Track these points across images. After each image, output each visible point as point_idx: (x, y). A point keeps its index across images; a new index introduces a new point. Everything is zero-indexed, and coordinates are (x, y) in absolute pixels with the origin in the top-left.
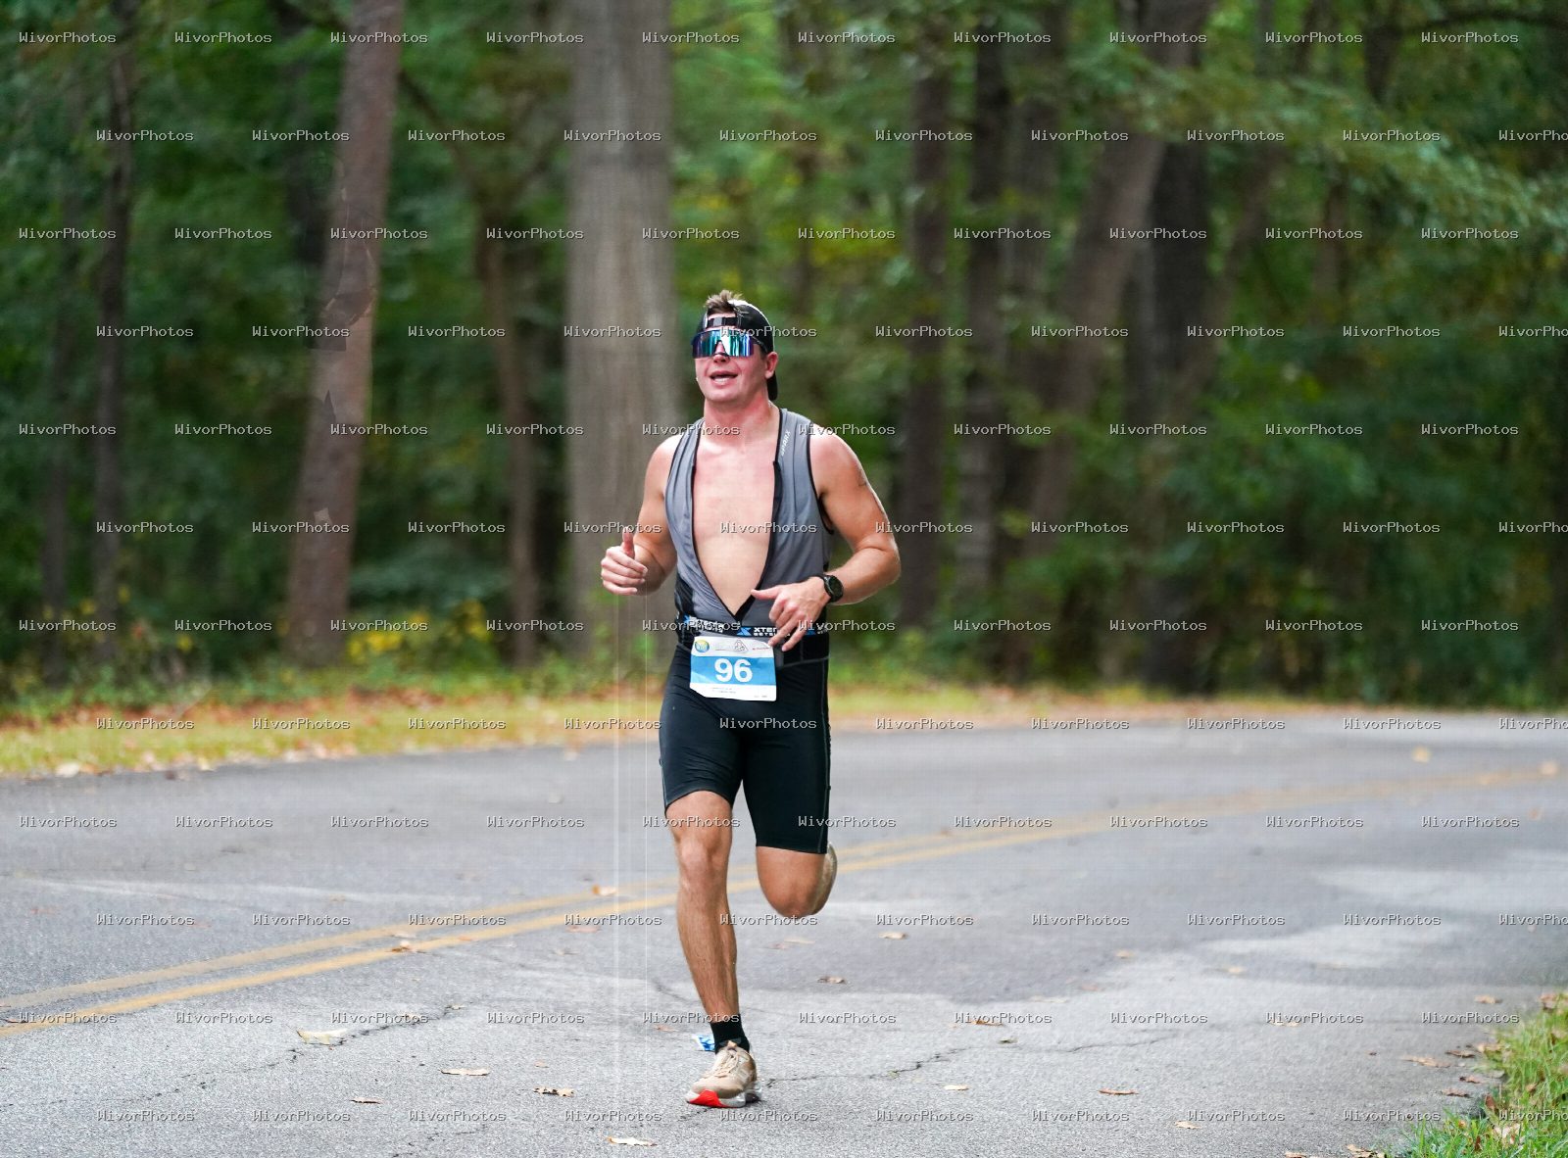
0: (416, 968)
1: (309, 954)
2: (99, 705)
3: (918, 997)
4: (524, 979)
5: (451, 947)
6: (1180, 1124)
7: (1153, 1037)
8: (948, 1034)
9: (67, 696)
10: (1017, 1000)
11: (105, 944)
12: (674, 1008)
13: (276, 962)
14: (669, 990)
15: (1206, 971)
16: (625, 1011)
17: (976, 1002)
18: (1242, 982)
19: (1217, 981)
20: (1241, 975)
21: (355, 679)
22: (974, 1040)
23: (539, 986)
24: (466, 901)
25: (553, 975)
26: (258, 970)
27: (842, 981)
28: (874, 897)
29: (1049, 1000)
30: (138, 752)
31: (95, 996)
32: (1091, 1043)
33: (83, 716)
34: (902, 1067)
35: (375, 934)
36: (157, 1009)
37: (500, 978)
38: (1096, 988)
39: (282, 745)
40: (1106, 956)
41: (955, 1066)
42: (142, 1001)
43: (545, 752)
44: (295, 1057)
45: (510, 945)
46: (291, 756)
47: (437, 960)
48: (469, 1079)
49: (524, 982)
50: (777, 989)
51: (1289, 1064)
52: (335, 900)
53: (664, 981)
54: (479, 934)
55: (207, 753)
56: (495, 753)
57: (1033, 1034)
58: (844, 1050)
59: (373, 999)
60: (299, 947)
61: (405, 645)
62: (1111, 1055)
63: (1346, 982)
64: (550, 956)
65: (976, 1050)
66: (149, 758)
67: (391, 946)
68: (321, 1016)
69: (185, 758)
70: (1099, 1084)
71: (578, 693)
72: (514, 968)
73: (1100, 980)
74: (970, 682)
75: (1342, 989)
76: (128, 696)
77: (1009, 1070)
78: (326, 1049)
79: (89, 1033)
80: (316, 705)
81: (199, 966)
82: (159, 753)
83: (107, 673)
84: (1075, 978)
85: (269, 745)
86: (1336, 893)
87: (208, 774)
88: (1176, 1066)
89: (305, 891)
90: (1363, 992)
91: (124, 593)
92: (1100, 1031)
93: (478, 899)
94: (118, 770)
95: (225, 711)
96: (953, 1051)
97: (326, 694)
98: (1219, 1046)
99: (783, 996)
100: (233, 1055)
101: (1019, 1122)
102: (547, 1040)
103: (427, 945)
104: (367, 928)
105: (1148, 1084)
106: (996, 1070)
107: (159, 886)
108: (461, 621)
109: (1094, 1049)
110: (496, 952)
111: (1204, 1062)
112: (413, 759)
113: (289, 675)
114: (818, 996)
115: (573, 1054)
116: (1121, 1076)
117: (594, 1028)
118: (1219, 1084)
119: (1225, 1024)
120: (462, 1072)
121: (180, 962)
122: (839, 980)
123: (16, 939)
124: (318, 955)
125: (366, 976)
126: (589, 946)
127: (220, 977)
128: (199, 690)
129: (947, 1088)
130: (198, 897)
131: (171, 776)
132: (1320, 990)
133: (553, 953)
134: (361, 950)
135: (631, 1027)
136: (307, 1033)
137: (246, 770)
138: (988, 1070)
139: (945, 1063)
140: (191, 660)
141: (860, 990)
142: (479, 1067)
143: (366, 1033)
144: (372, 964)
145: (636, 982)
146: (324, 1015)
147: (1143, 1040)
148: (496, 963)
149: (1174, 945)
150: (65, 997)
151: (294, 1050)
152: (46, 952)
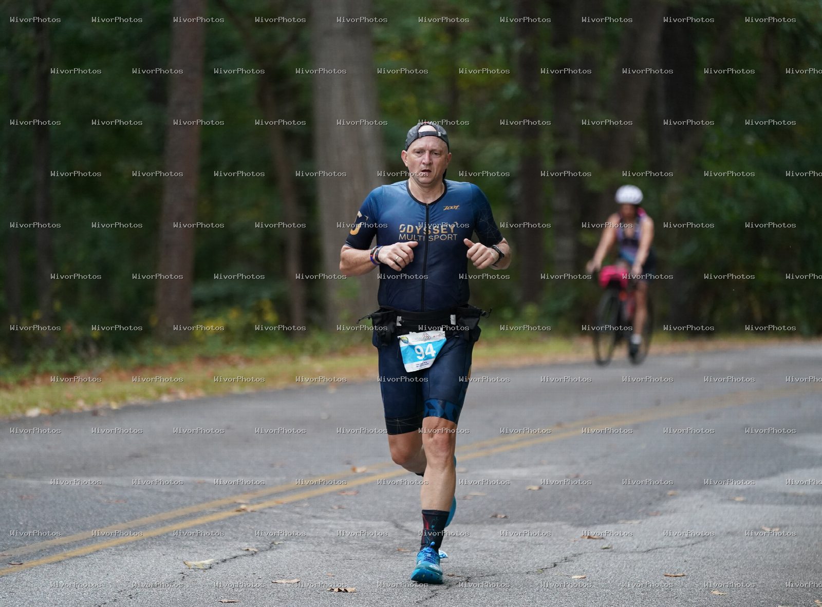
0: (251, 521)
1: (186, 516)
2: (47, 373)
3: (551, 524)
4: (315, 525)
5: (270, 508)
6: (714, 592)
7: (693, 541)
8: (571, 545)
9: (27, 369)
10: (610, 523)
11: (65, 516)
12: (406, 538)
13: (167, 521)
14: (402, 527)
15: (722, 500)
16: (378, 541)
17: (586, 526)
18: (744, 506)
19: (729, 506)
20: (743, 502)
21: (199, 351)
22: (586, 548)
23: (326, 528)
24: (277, 479)
25: (333, 522)
26: (157, 526)
27: (505, 517)
28: (520, 466)
29: (629, 522)
30: (74, 400)
31: (61, 547)
32: (657, 546)
33: (38, 380)
34: (546, 566)
35: (225, 502)
36: (99, 553)
37: (301, 525)
38: (657, 514)
39: (160, 392)
40: (661, 494)
41: (577, 564)
42: (90, 549)
43: (317, 388)
44: (184, 577)
45: (306, 505)
46: (165, 398)
47: (263, 515)
48: (288, 585)
49: (316, 526)
50: (467, 523)
51: (776, 553)
52: (199, 483)
53: (399, 522)
54: (286, 499)
55: (116, 399)
56: (287, 390)
57: (622, 543)
58: (510, 558)
59: (226, 540)
60: (180, 512)
61: (227, 329)
62: (670, 553)
63: (806, 503)
64: (330, 510)
65: (588, 554)
66: (81, 403)
67: (235, 509)
68: (197, 552)
69: (103, 403)
70: (663, 571)
71: (333, 352)
72: (309, 518)
73: (659, 508)
74: (566, 334)
75: (804, 508)
76: (64, 367)
77: (609, 565)
78: (202, 572)
79: (60, 568)
80: (177, 367)
81: (122, 526)
82: (87, 401)
83: (51, 354)
84: (644, 508)
85: (152, 392)
86: (795, 450)
87: (116, 412)
88: (709, 558)
89: (181, 479)
90: (816, 509)
91: (58, 305)
92: (662, 539)
93: (284, 478)
94: (63, 411)
95: (123, 373)
96: (575, 555)
97: (182, 360)
98: (732, 545)
99: (470, 528)
100: (147, 578)
101: (618, 596)
102: (333, 560)
103: (257, 507)
104: (219, 499)
105: (692, 570)
106: (602, 565)
108: (260, 313)
109: (659, 550)
110: (297, 510)
111: (725, 555)
112: (238, 397)
113: (160, 350)
114: (491, 526)
115: (350, 568)
116: (676, 566)
117: (360, 551)
118: (735, 567)
119: (736, 532)
120: (284, 581)
121: (110, 524)
122: (503, 516)
123: (11, 515)
124: (192, 516)
125: (222, 527)
126: (353, 503)
128: (107, 361)
129: (573, 577)
130: (117, 485)
131: (95, 413)
132: (791, 508)
133: (332, 508)
134: (216, 512)
135: (381, 550)
136: (190, 563)
137: (139, 408)
138: (597, 566)
139: (570, 563)
140: (101, 343)
141: (516, 522)
142: (293, 579)
143: (224, 561)
144: (225, 520)
145: (382, 523)
146: (199, 551)
147: (688, 543)
148: (298, 516)
149: (701, 486)
150: (43, 548)
151: (183, 573)
152: (30, 522)
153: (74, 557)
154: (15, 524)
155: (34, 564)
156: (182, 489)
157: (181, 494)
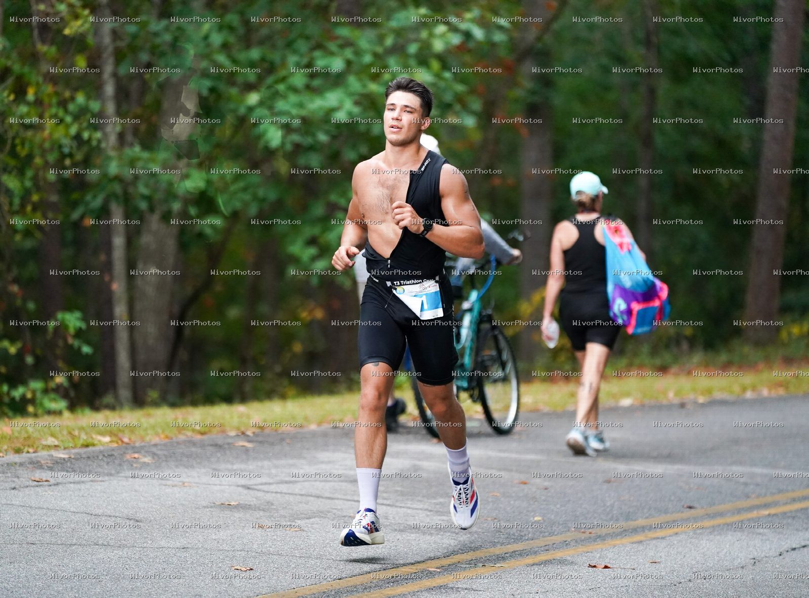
2: (642, 367)
11: (648, 500)
13: (743, 509)
21: (783, 352)
26: (733, 514)
30: (665, 392)
31: (643, 528)
36: (678, 536)
39: (744, 388)
44: (755, 562)
46: (749, 395)
55: (703, 393)
59: (797, 530)
60: (756, 501)
66: (671, 396)
68: (769, 540)
69: (690, 396)
76: (658, 361)
78: (772, 558)
79: (641, 547)
80: (762, 366)
82: (676, 393)
83: (646, 349)
85: (736, 389)
87: (703, 405)
89: (758, 470)
94: (653, 403)
97: (767, 360)
100: (721, 561)
104: (793, 491)
107: (677, 467)
113: (747, 349)
125: (794, 518)
127: (713, 517)
128: (698, 357)
131: (682, 405)
134: (789, 503)
137: (723, 403)
140: (692, 342)
143: (794, 549)
146: (771, 539)
150: (627, 529)
151: (754, 559)
152: (616, 503)
153: (655, 539)
154: (602, 504)
155: (618, 542)
156: (759, 480)
157: (758, 485)
